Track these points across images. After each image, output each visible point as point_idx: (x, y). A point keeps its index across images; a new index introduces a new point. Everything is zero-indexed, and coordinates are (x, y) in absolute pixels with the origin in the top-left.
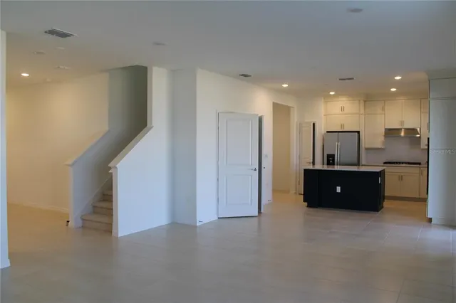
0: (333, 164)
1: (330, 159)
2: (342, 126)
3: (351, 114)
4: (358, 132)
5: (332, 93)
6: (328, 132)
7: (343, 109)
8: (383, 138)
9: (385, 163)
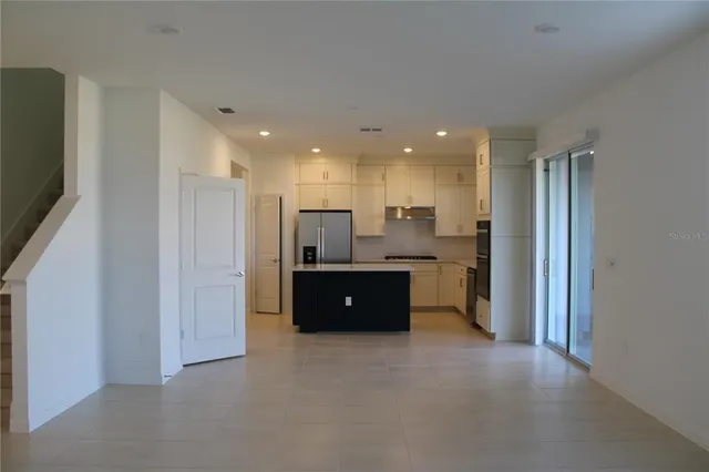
0: (314, 262)
1: (310, 254)
2: (325, 201)
3: (341, 184)
4: (350, 211)
5: (316, 150)
6: (301, 211)
7: (326, 176)
8: (383, 221)
9: (387, 258)
